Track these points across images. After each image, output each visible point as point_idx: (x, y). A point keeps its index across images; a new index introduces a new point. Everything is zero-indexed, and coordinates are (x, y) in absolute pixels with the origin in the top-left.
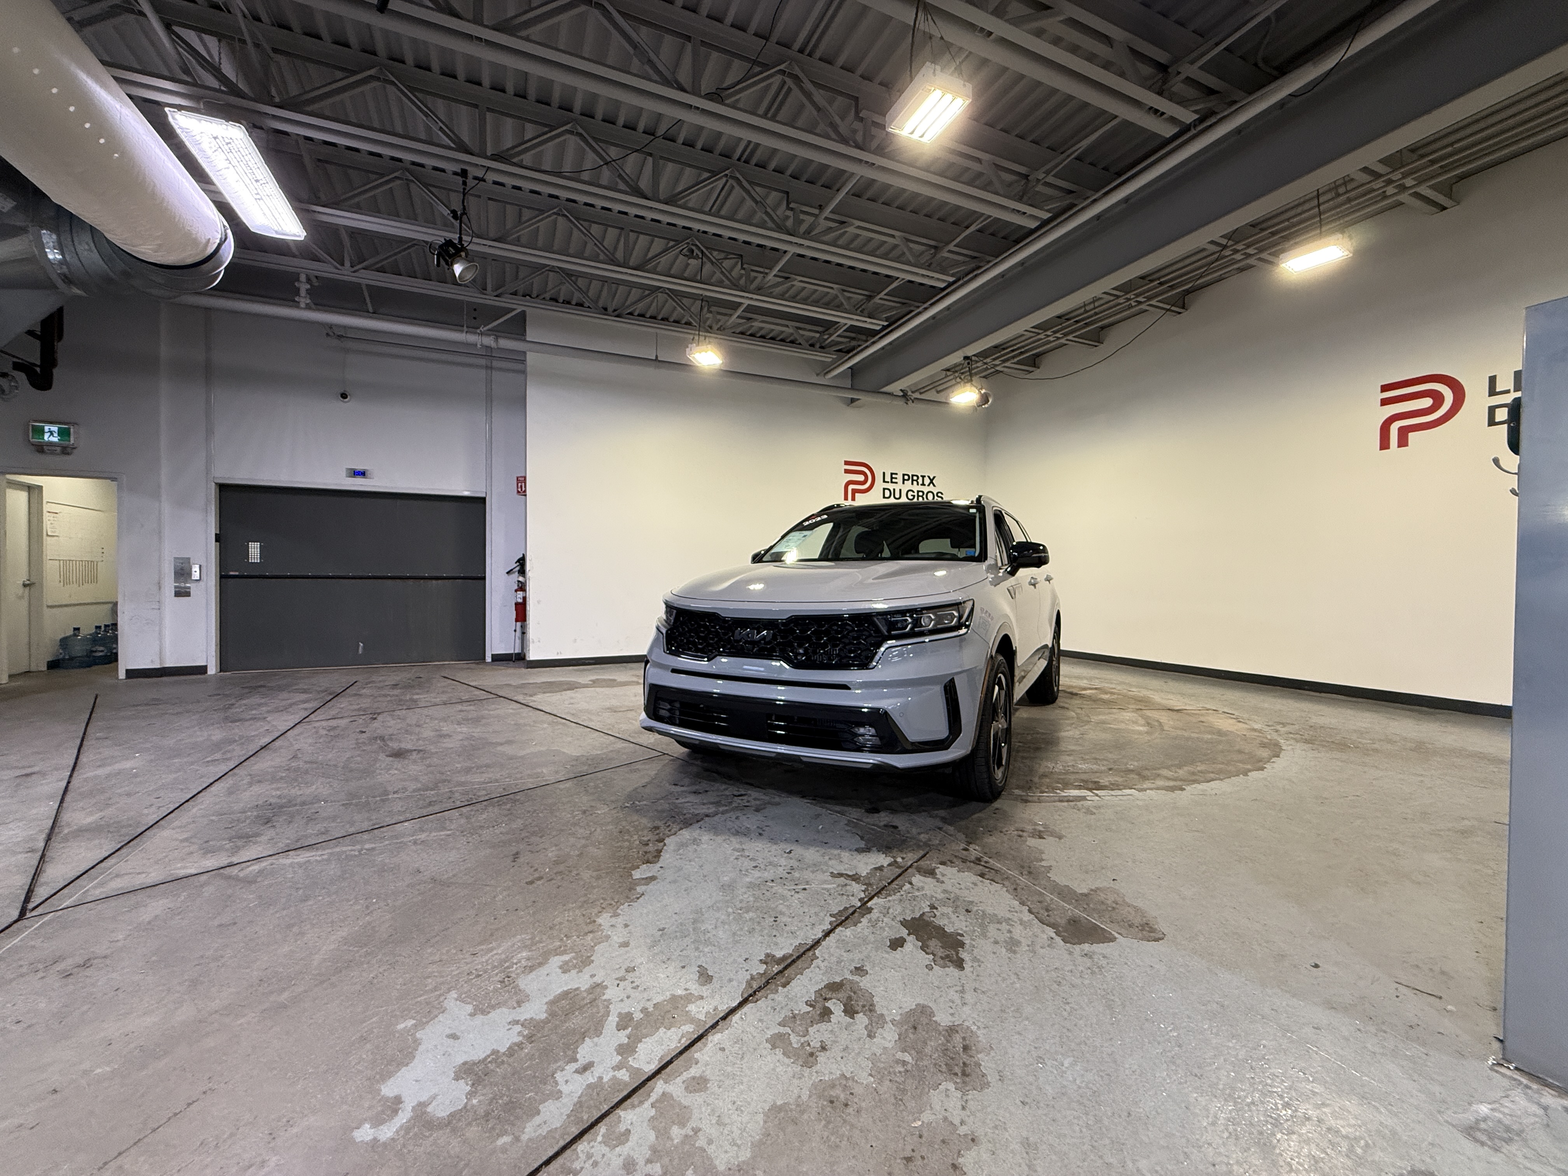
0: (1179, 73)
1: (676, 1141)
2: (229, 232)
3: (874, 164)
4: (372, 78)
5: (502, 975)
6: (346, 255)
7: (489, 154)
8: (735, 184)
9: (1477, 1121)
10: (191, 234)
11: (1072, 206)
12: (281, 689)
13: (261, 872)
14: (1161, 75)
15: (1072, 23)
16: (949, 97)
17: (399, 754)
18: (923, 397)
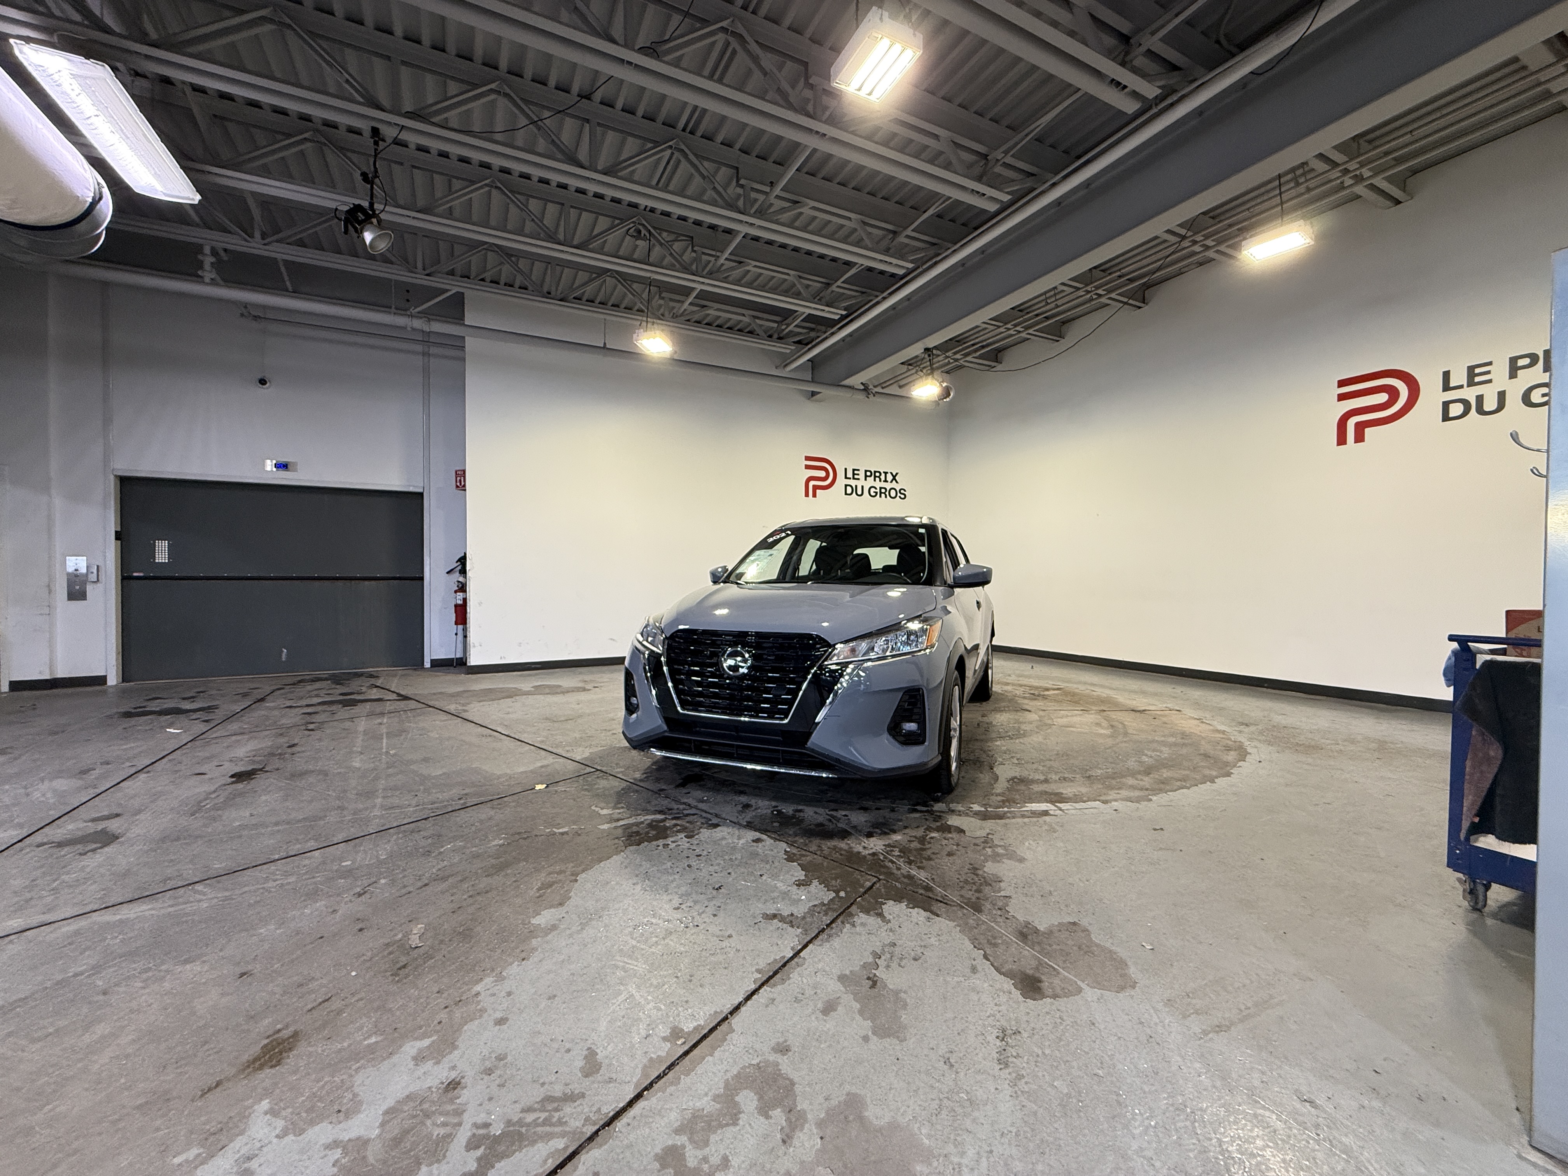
0: (1140, 45)
4: (263, 19)
7: (404, 111)
8: (681, 157)
11: (1031, 189)
13: (74, 934)
16: (897, 47)
18: (885, 391)
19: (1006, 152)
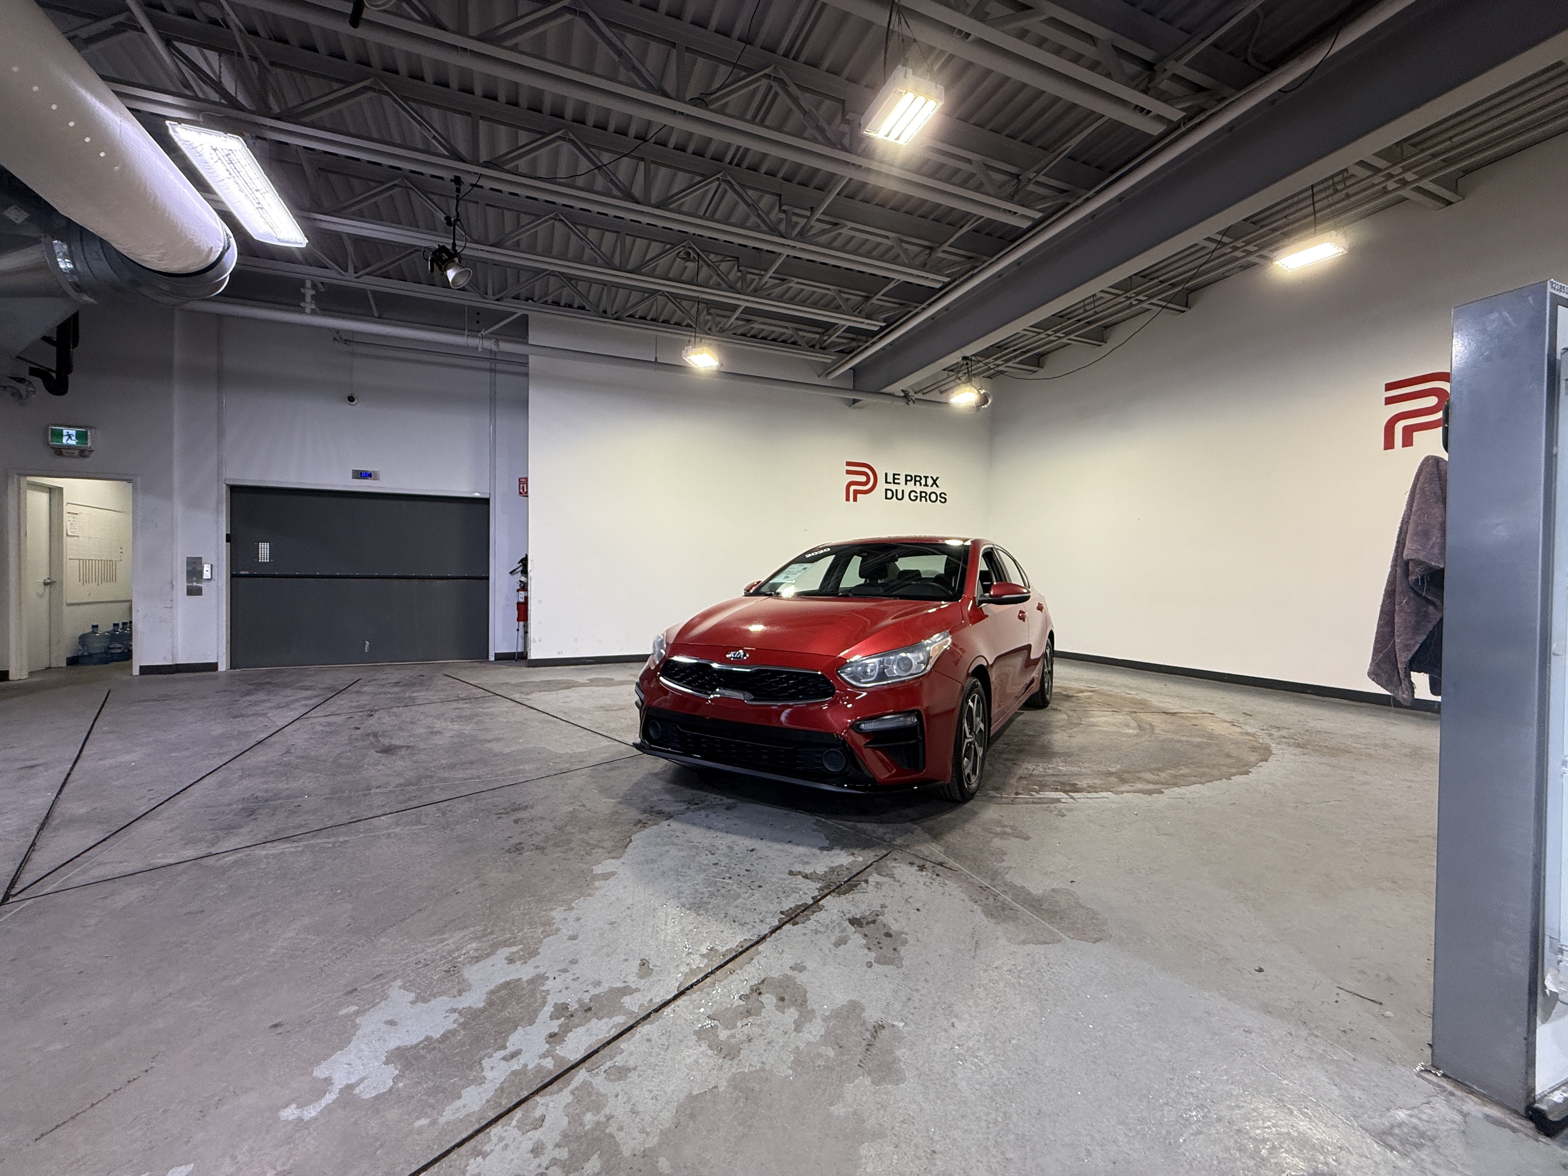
0: (1165, 70)
1: (587, 1128)
2: (233, 241)
3: (861, 166)
4: (366, 89)
5: (449, 965)
6: (350, 262)
7: (481, 161)
8: (728, 188)
9: (1392, 1126)
10: (193, 243)
11: (1065, 205)
12: (287, 686)
13: (235, 863)
14: (1147, 73)
15: (1054, 22)
16: (921, 99)
17: (388, 750)
18: (926, 397)
19: (1038, 172)
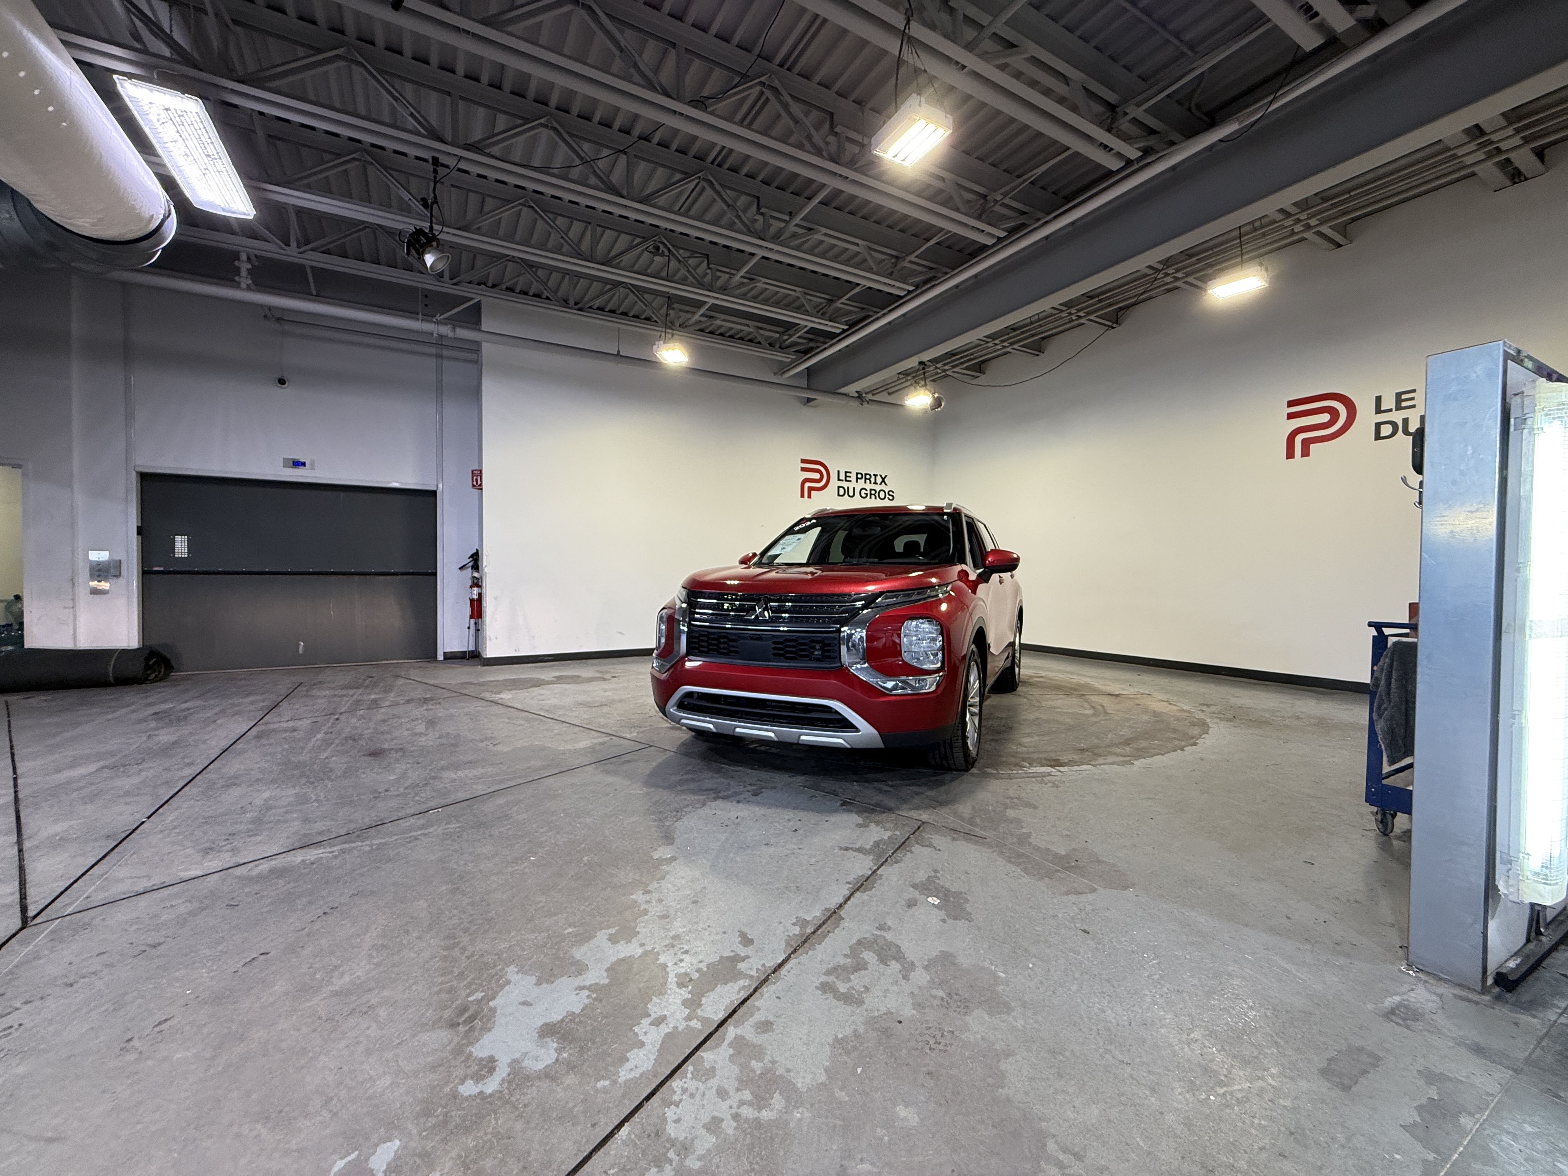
0: (1126, 114)
1: (758, 1073)
2: (172, 208)
4: (338, 57)
6: (293, 236)
7: (462, 143)
8: (707, 187)
9: (1393, 1009)
10: (135, 209)
11: (1023, 226)
14: (1109, 114)
15: (1034, 61)
16: (932, 127)
17: (376, 754)
18: (876, 398)
19: (1005, 195)
